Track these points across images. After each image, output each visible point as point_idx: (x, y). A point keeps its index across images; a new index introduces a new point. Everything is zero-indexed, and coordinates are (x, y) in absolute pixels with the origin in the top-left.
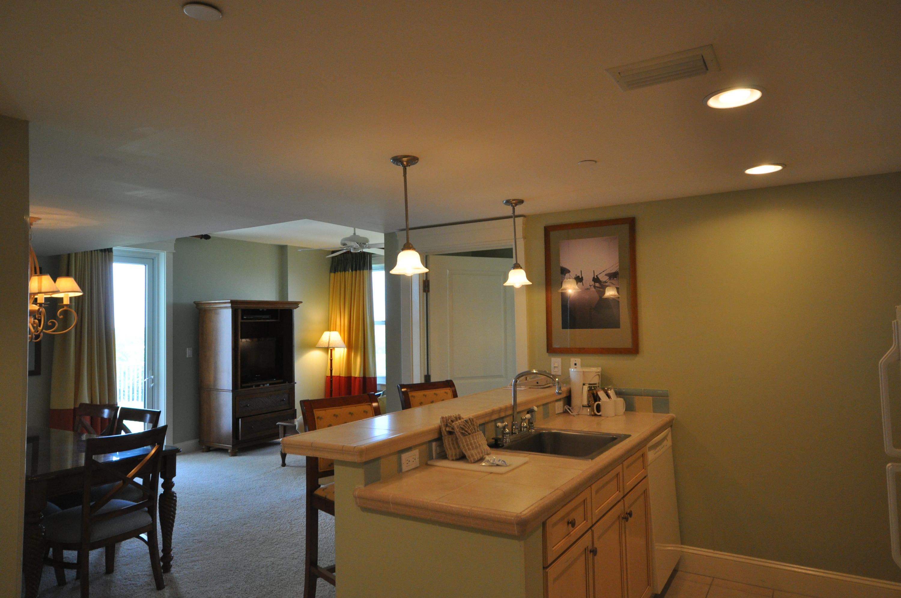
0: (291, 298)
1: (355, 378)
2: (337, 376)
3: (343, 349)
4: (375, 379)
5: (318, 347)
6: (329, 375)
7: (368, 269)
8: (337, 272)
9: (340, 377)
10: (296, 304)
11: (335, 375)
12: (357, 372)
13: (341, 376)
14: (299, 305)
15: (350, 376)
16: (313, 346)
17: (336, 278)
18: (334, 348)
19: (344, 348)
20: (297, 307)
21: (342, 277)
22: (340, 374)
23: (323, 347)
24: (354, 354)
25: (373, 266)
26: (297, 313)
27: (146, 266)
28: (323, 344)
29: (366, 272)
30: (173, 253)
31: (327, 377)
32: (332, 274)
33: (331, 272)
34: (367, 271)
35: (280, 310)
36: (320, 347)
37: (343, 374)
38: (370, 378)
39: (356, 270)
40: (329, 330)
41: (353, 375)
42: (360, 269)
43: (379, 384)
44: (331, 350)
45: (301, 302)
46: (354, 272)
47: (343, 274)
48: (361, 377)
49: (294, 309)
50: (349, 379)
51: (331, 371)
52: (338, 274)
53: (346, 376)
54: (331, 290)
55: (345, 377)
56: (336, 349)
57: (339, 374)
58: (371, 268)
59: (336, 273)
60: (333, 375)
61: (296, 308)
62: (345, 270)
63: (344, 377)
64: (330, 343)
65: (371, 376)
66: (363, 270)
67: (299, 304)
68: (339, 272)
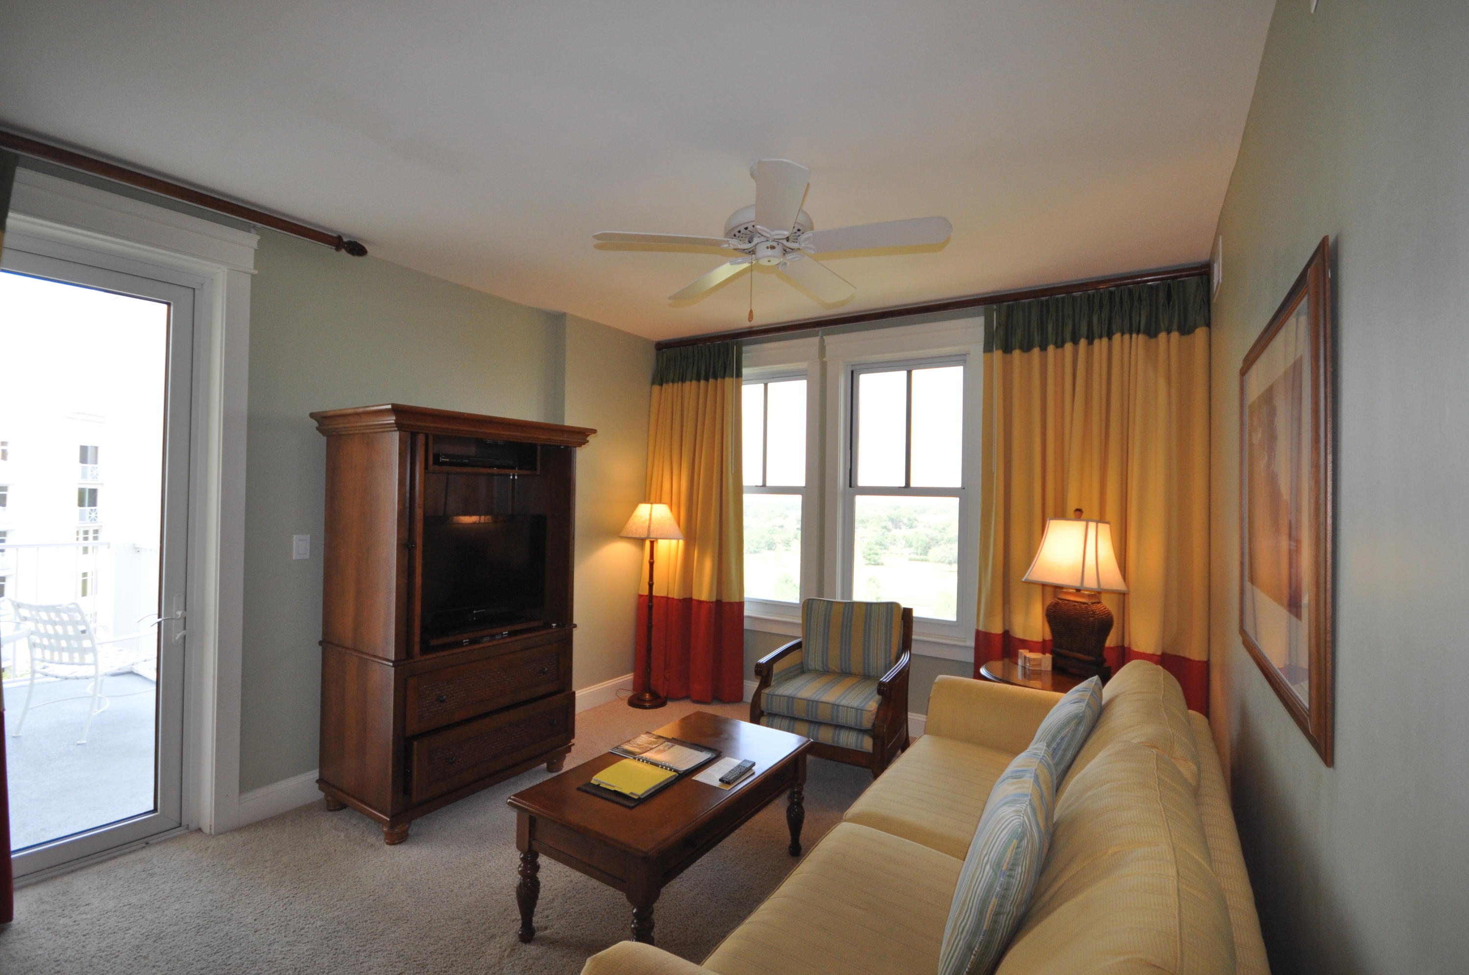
0: (572, 419)
1: (700, 602)
2: (662, 597)
3: (674, 542)
4: (741, 605)
5: (624, 535)
6: (646, 592)
7: (733, 377)
8: (667, 382)
9: (667, 598)
10: (582, 435)
11: (658, 595)
12: (704, 592)
13: (670, 596)
14: (588, 438)
15: (687, 596)
16: (616, 533)
17: (663, 395)
18: (657, 539)
19: (678, 539)
20: (584, 443)
21: (677, 396)
22: (668, 594)
23: (638, 536)
24: (699, 553)
25: (745, 371)
26: (582, 457)
27: (169, 304)
28: (636, 530)
29: (728, 381)
30: (253, 275)
31: (641, 596)
32: (656, 388)
33: (653, 383)
34: (731, 379)
35: (543, 446)
36: (629, 536)
37: (675, 594)
38: (731, 604)
39: (707, 379)
40: (646, 500)
41: (695, 596)
42: (715, 377)
43: (749, 617)
44: (652, 543)
45: (594, 431)
46: (702, 382)
47: (678, 386)
48: (712, 602)
49: (575, 447)
50: (687, 604)
51: (651, 586)
52: (668, 388)
53: (682, 598)
54: (653, 416)
55: (679, 600)
56: (659, 541)
57: (666, 593)
58: (739, 375)
59: (664, 385)
60: (654, 594)
61: (580, 445)
62: (683, 379)
63: (676, 599)
64: (652, 528)
65: (732, 601)
66: (724, 377)
67: (588, 435)
68: (671, 384)
